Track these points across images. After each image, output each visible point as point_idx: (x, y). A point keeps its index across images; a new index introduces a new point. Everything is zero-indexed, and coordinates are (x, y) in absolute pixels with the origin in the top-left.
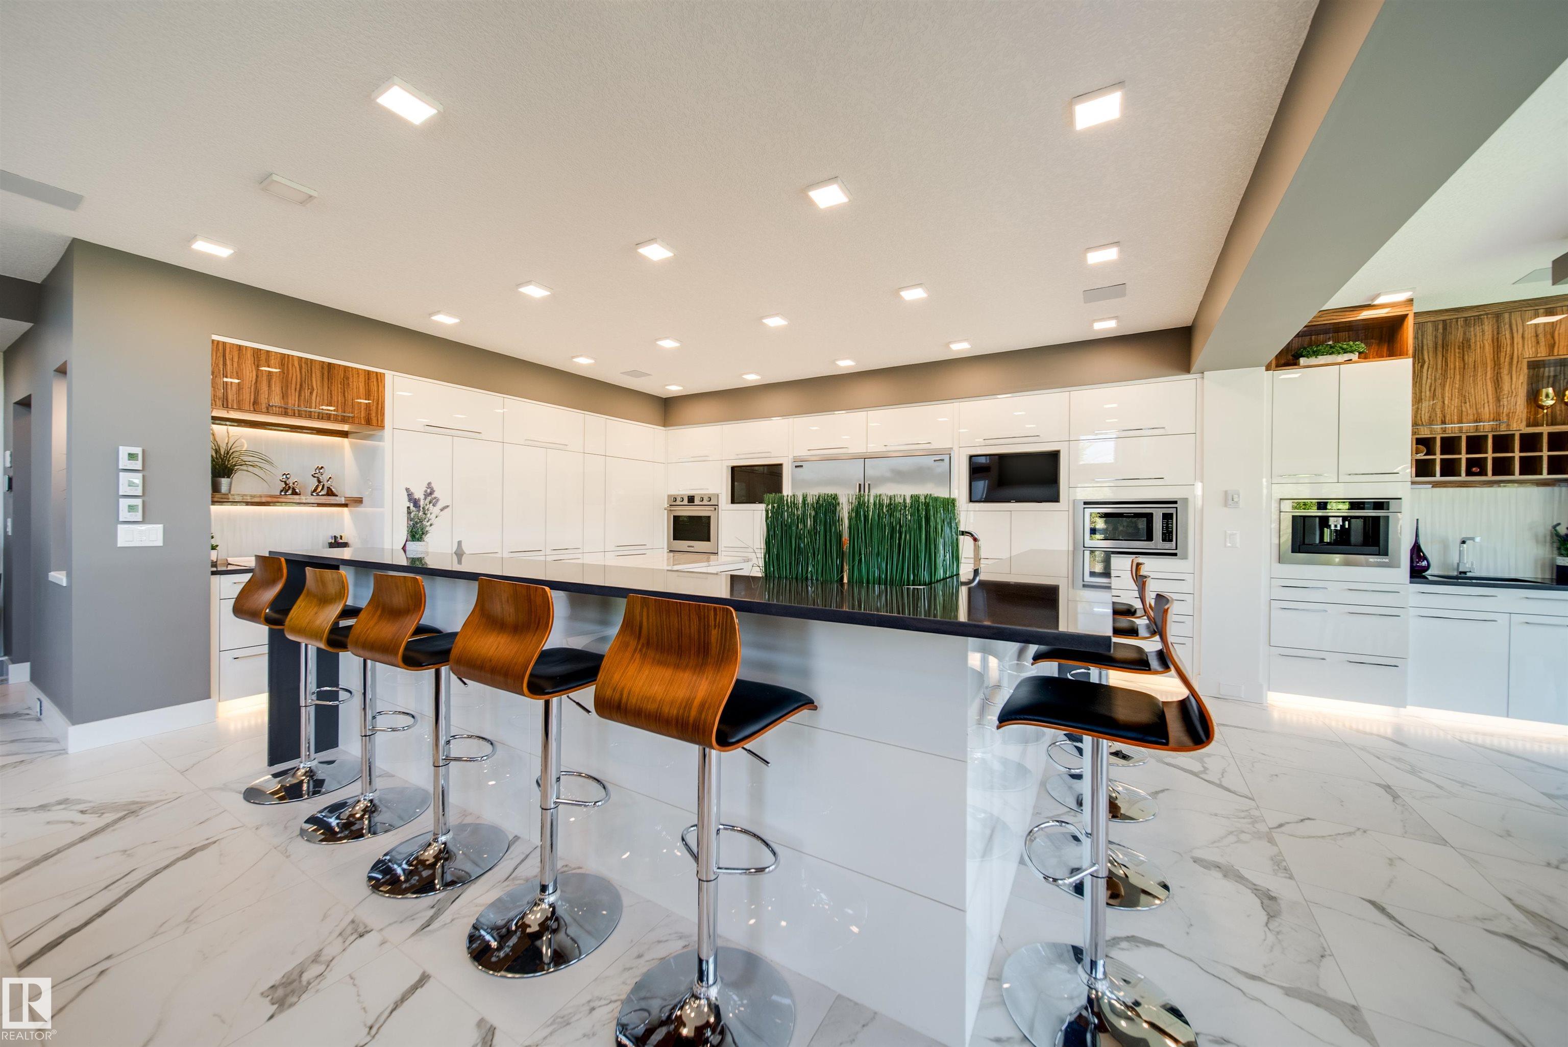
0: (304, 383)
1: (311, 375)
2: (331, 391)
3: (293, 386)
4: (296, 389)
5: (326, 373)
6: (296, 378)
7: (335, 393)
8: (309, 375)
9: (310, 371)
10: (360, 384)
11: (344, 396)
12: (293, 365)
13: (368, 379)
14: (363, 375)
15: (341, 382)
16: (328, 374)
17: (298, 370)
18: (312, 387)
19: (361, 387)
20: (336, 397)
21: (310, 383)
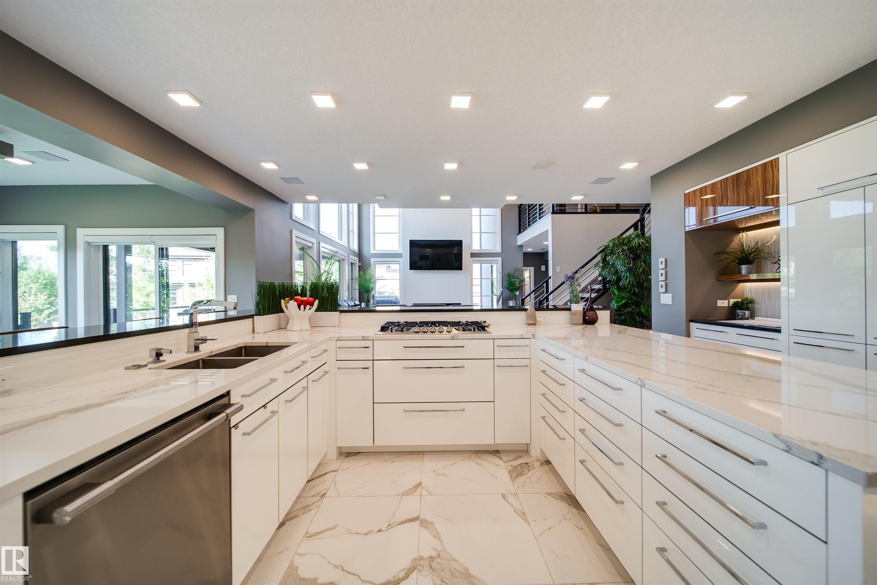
0: (723, 197)
1: (727, 189)
2: (739, 194)
3: (718, 201)
4: (719, 203)
5: (735, 182)
6: (719, 195)
7: (741, 194)
8: (726, 189)
9: (726, 187)
10: (759, 178)
11: (747, 194)
12: (717, 187)
13: (765, 170)
14: (761, 169)
15: (745, 184)
16: (737, 182)
17: (720, 189)
18: (728, 197)
19: (759, 180)
20: (742, 197)
21: (726, 195)
